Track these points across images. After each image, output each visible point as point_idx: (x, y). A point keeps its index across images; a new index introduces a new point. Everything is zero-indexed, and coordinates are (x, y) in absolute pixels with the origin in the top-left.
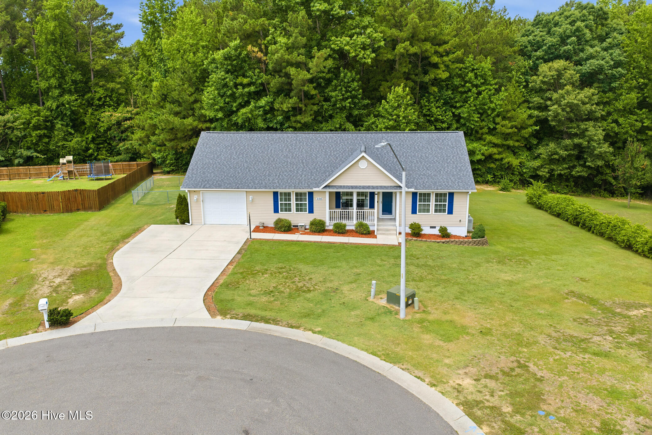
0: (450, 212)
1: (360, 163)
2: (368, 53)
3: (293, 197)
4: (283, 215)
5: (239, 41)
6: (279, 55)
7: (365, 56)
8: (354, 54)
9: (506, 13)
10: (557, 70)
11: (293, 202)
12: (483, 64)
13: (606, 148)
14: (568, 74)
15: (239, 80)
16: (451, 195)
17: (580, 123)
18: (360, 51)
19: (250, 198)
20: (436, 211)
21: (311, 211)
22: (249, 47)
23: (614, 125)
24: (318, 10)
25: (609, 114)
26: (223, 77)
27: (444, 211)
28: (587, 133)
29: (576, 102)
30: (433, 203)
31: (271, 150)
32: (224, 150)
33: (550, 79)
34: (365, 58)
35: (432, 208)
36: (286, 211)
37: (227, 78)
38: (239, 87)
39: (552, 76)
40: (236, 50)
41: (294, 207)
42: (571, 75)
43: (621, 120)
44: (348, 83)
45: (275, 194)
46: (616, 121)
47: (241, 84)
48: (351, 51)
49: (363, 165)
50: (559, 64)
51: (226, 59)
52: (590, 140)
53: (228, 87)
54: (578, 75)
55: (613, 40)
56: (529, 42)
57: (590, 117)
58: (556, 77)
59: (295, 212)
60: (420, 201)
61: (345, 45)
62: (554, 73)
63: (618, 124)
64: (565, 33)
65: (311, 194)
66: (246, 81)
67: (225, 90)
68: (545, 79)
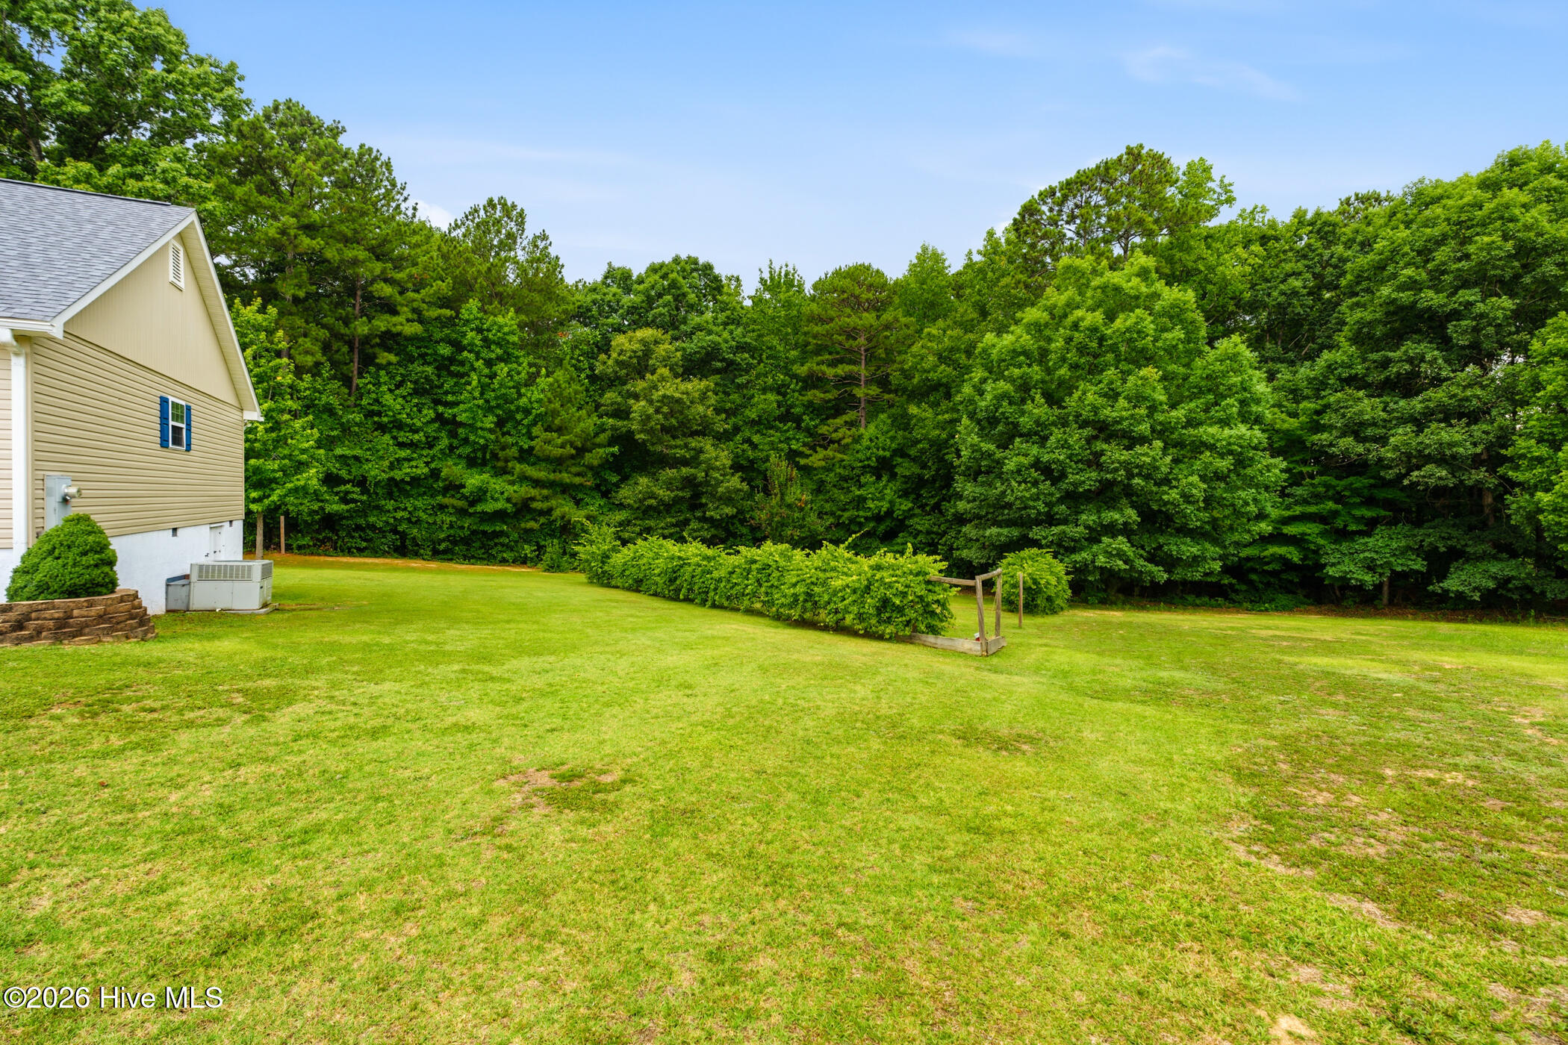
10: (643, 343)
12: (500, 319)
13: (735, 482)
14: (662, 350)
17: (690, 440)
23: (746, 446)
25: (737, 429)
28: (702, 457)
29: (677, 395)
33: (631, 357)
39: (635, 352)
42: (667, 353)
43: (756, 439)
46: (748, 441)
50: (647, 333)
52: (710, 468)
54: (679, 354)
56: (595, 301)
57: (704, 430)
58: (640, 353)
62: (636, 346)
63: (754, 446)
68: (622, 358)
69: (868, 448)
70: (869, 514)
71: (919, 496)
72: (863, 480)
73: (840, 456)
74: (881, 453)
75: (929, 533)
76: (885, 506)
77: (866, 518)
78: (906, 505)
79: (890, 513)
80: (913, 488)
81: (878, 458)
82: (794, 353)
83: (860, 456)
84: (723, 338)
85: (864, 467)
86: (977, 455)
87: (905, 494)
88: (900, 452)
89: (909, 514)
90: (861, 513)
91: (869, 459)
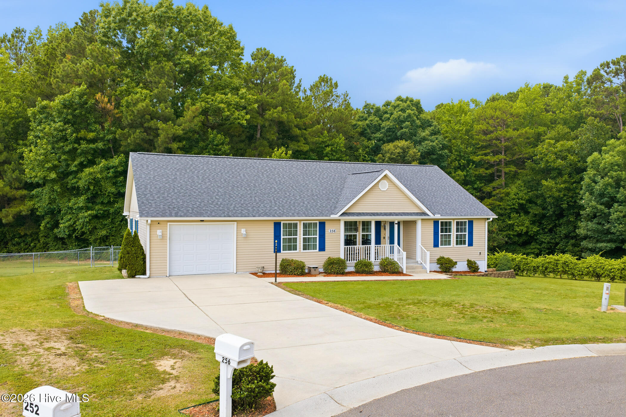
0: (471, 244)
1: (380, 183)
2: (243, 114)
3: (300, 229)
4: (285, 254)
5: (85, 87)
6: (144, 104)
7: (240, 117)
8: (229, 113)
9: (348, 98)
10: (402, 148)
11: (300, 237)
12: (337, 140)
14: (412, 152)
15: (82, 133)
16: (471, 222)
18: (234, 111)
19: (243, 231)
20: (457, 244)
21: (322, 248)
22: (98, 96)
24: (188, 62)
26: (61, 128)
27: (465, 244)
30: (454, 234)
31: (244, 175)
32: (178, 173)
33: (397, 156)
34: (239, 119)
35: (453, 239)
36: (290, 249)
37: (66, 130)
38: (82, 141)
39: (399, 153)
40: (81, 96)
41: (300, 243)
42: (414, 153)
44: (217, 145)
45: (277, 225)
47: (84, 139)
48: (226, 110)
49: (384, 186)
50: (402, 143)
51: (65, 106)
53: (67, 140)
54: (419, 154)
55: (435, 128)
56: (367, 125)
59: (302, 251)
60: (442, 232)
61: (219, 103)
62: (398, 150)
64: (399, 119)
65: (322, 224)
66: (91, 135)
67: (62, 144)
68: (393, 156)
69: (514, 199)
70: (515, 233)
71: (541, 223)
72: (512, 215)
73: (498, 203)
74: (521, 202)
75: (548, 243)
76: (525, 230)
77: (513, 235)
78: (535, 229)
79: (527, 232)
80: (538, 220)
81: (519, 204)
82: (470, 149)
83: (509, 203)
84: (435, 142)
85: (511, 209)
86: (595, 211)
87: (533, 223)
88: (530, 201)
89: (537, 233)
90: (511, 233)
91: (513, 204)
